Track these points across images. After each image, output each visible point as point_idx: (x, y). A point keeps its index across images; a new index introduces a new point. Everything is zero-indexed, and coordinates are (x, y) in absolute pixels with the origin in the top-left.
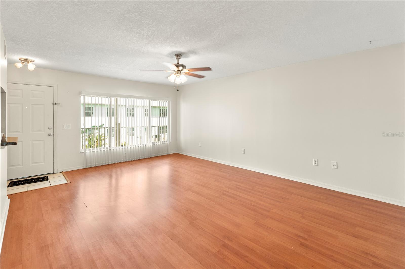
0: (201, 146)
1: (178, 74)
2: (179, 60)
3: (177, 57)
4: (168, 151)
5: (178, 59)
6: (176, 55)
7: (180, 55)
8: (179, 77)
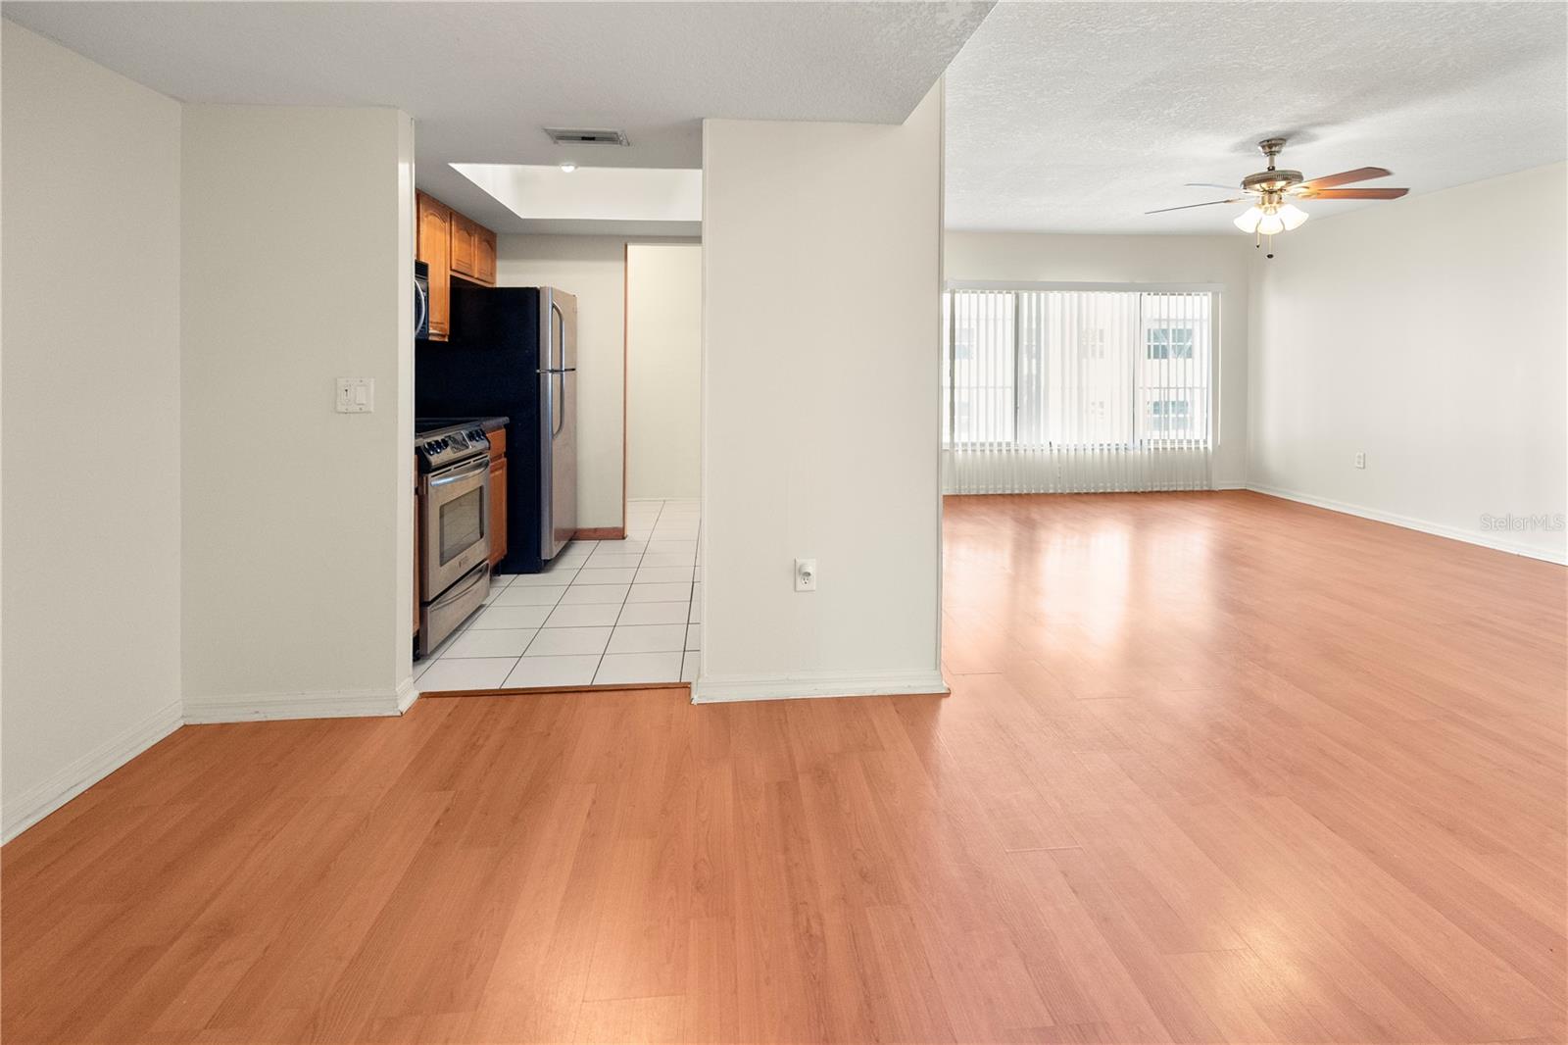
0: (1364, 467)
1: (1270, 203)
2: (1277, 158)
3: (1268, 150)
4: (1208, 478)
5: (1272, 154)
6: (1265, 144)
7: (1281, 142)
8: (1276, 212)
